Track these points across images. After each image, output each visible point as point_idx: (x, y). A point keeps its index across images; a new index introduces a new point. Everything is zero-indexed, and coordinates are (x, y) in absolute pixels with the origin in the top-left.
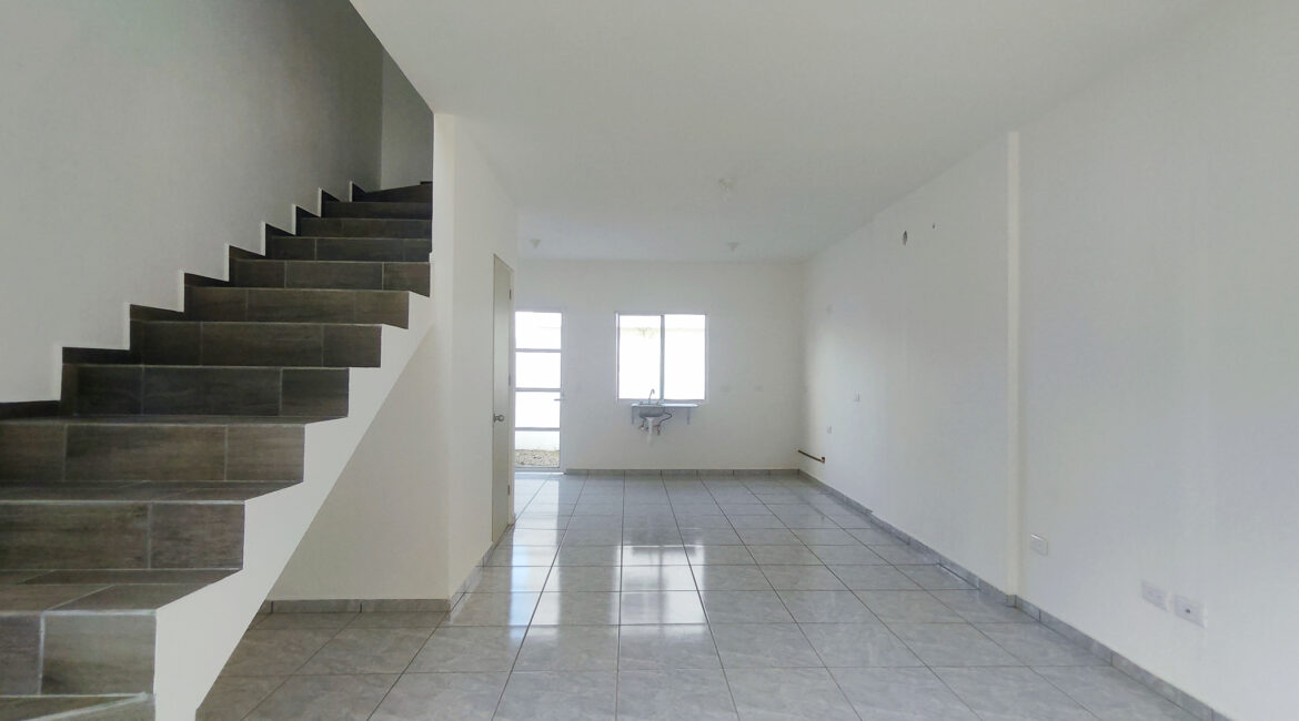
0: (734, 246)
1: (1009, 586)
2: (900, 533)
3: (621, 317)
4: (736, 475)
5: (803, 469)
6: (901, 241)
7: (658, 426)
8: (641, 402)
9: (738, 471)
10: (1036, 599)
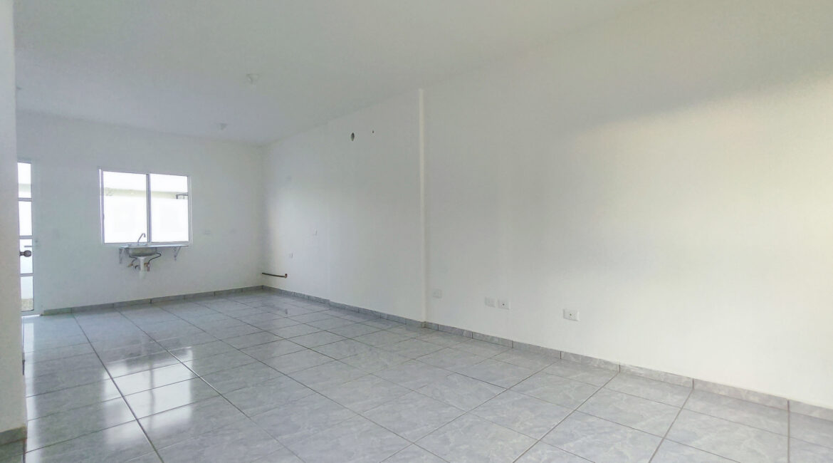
0: (223, 126)
1: (422, 318)
2: (352, 307)
3: (105, 173)
4: (216, 295)
5: (265, 285)
6: (351, 139)
7: (147, 264)
8: (130, 244)
9: (218, 292)
10: (436, 320)
